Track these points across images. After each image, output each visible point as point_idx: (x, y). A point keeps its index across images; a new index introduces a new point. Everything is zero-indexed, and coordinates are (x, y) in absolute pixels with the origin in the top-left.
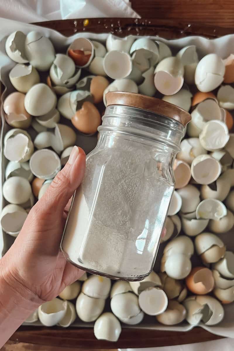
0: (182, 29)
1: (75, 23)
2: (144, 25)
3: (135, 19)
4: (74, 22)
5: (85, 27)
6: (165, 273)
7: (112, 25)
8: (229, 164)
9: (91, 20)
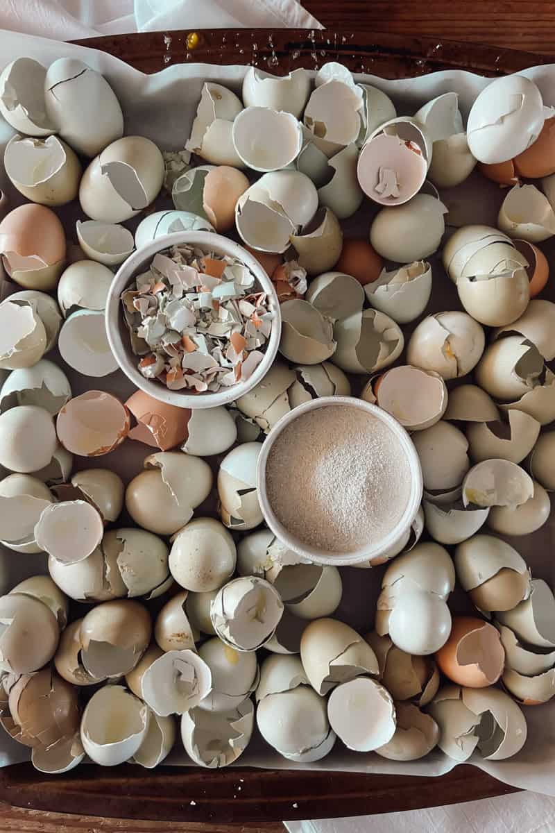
0: (422, 55)
1: (167, 40)
2: (332, 44)
3: (310, 30)
4: (163, 39)
5: (190, 51)
6: (388, 637)
7: (255, 47)
8: (537, 374)
9: (203, 34)
